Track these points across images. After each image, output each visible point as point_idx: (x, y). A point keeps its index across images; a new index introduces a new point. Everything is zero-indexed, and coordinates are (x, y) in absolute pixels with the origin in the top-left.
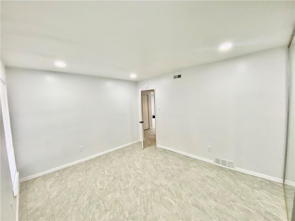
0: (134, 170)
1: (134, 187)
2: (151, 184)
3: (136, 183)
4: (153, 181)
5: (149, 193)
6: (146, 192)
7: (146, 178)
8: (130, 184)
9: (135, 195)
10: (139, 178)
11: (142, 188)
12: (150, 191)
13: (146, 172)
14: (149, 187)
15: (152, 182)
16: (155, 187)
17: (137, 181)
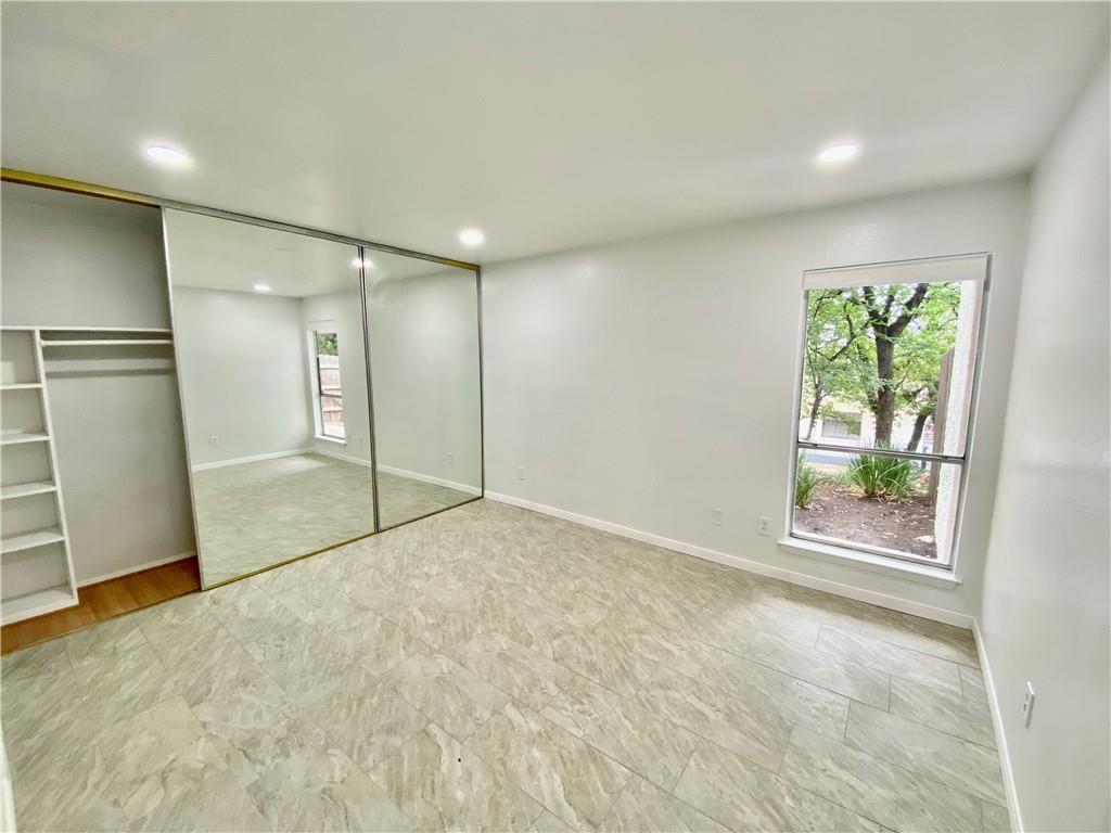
0: (554, 726)
1: (529, 644)
2: (469, 655)
3: (525, 658)
4: (458, 667)
5: (479, 629)
6: (489, 631)
7: (489, 681)
8: (549, 652)
9: (520, 622)
10: (518, 679)
11: (502, 642)
12: (474, 635)
13: (487, 715)
14: (475, 647)
15: (462, 665)
16: (454, 646)
17: (524, 667)
